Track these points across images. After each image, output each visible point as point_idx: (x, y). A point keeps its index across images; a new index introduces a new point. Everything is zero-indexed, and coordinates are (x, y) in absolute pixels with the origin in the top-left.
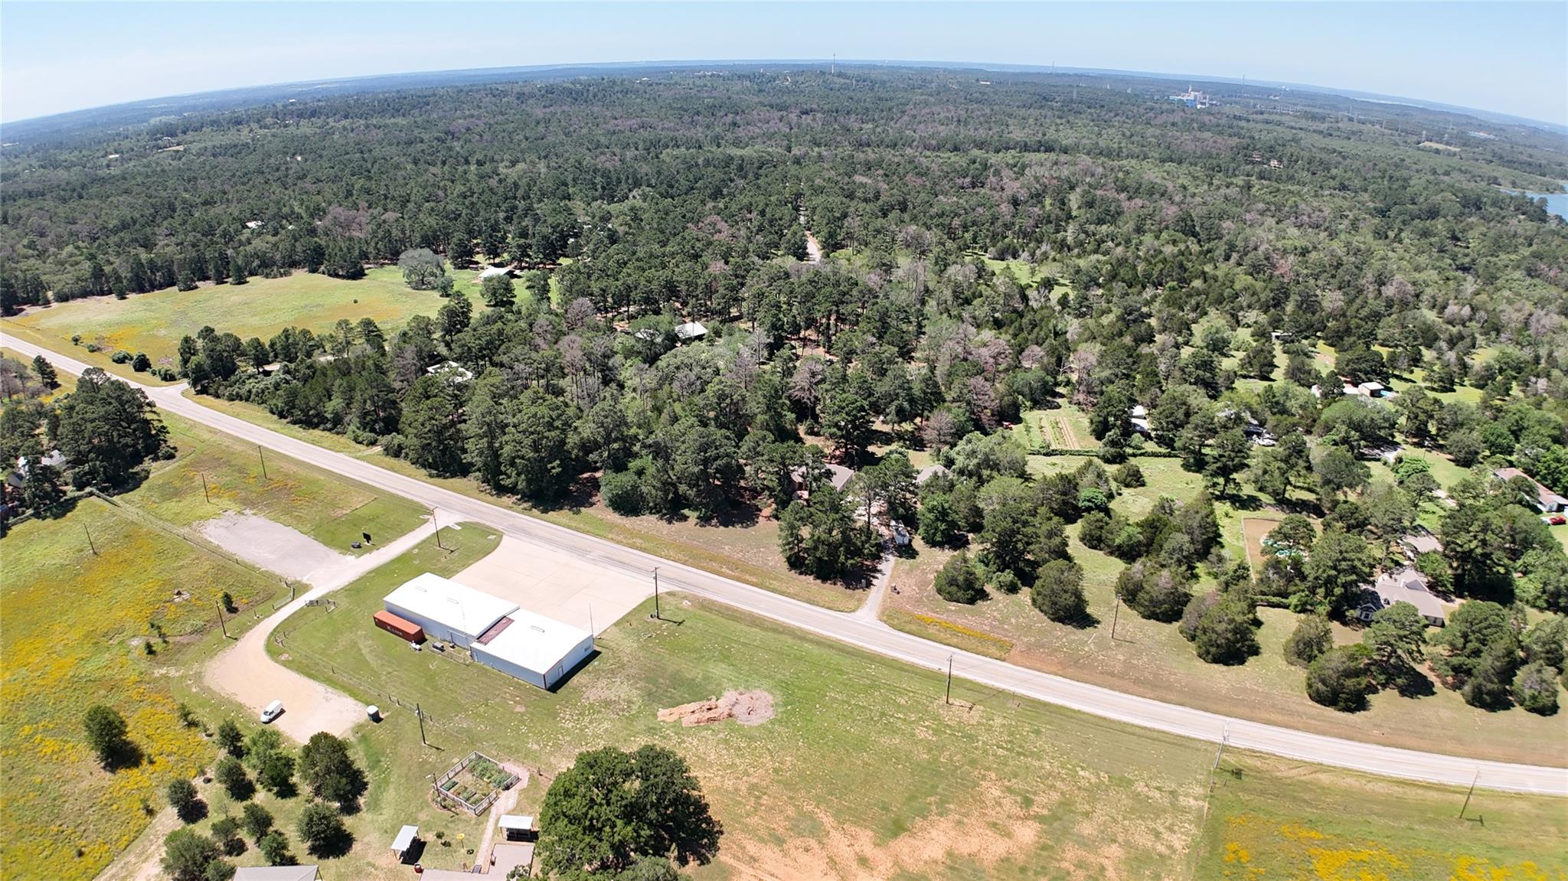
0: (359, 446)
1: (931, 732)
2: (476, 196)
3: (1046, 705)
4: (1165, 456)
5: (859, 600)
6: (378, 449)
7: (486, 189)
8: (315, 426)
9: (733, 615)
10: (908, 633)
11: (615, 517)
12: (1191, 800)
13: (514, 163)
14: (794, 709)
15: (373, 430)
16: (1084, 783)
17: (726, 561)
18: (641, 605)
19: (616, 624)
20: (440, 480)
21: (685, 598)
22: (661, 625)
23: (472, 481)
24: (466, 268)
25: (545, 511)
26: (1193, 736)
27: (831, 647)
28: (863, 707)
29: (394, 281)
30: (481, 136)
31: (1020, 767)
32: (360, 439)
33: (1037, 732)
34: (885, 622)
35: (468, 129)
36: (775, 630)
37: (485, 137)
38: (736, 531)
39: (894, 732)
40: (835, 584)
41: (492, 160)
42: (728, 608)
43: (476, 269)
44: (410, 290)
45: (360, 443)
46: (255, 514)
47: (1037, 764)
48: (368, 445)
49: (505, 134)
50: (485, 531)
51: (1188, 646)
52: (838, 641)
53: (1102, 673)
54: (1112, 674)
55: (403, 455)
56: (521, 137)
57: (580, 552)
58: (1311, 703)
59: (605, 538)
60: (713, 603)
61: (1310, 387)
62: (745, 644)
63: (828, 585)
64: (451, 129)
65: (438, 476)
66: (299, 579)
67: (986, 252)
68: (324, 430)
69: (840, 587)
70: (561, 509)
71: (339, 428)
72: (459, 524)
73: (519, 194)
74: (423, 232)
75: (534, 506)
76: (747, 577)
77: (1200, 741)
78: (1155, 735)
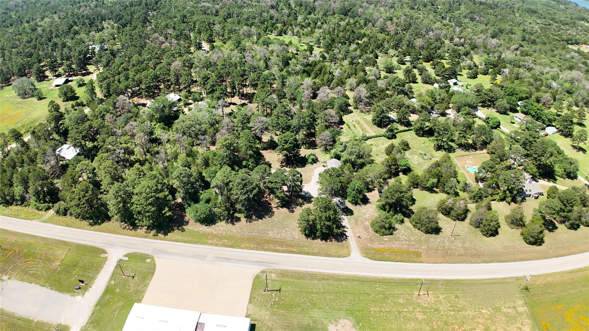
0: (40, 212)
1: (422, 314)
2: (34, 40)
3: (451, 281)
4: (407, 131)
5: (347, 247)
6: (52, 212)
7: (38, 36)
8: (11, 204)
9: (300, 276)
10: (379, 260)
11: (203, 228)
12: (521, 308)
13: (43, 19)
14: (363, 325)
15: (45, 202)
16: (486, 316)
17: (275, 242)
18: (253, 284)
19: (250, 302)
20: (97, 227)
21: (271, 272)
22: (271, 295)
23: (115, 223)
24: (43, 81)
25: (166, 234)
26: (505, 277)
27: (353, 280)
28: (389, 311)
29: (11, 95)
30: (22, 7)
31: (462, 318)
32: (40, 208)
33: (457, 297)
34: (366, 257)
35: (16, 6)
36: (324, 279)
37: (24, 8)
38: (267, 220)
39: (409, 320)
40: (332, 241)
41: (33, 19)
42: (296, 272)
43: (49, 80)
44: (21, 100)
45: (40, 210)
46: (9, 279)
47: (466, 313)
48: (45, 211)
49: (32, 5)
50: (143, 257)
51: (477, 231)
52: (355, 276)
53: (458, 256)
54: (462, 255)
55: (69, 214)
56: (40, 4)
57: (202, 257)
58: (528, 245)
59: (207, 244)
60: (286, 271)
61: (433, 85)
62: (317, 293)
63: (329, 242)
64: (8, 7)
65: (95, 224)
66: (59, 323)
67: (272, 32)
68: (17, 205)
69: (334, 242)
70: (173, 230)
71: (25, 203)
72: (125, 256)
73: (53, 35)
74: (18, 67)
75: (158, 232)
76: (291, 249)
77: (508, 278)
78: (494, 281)
